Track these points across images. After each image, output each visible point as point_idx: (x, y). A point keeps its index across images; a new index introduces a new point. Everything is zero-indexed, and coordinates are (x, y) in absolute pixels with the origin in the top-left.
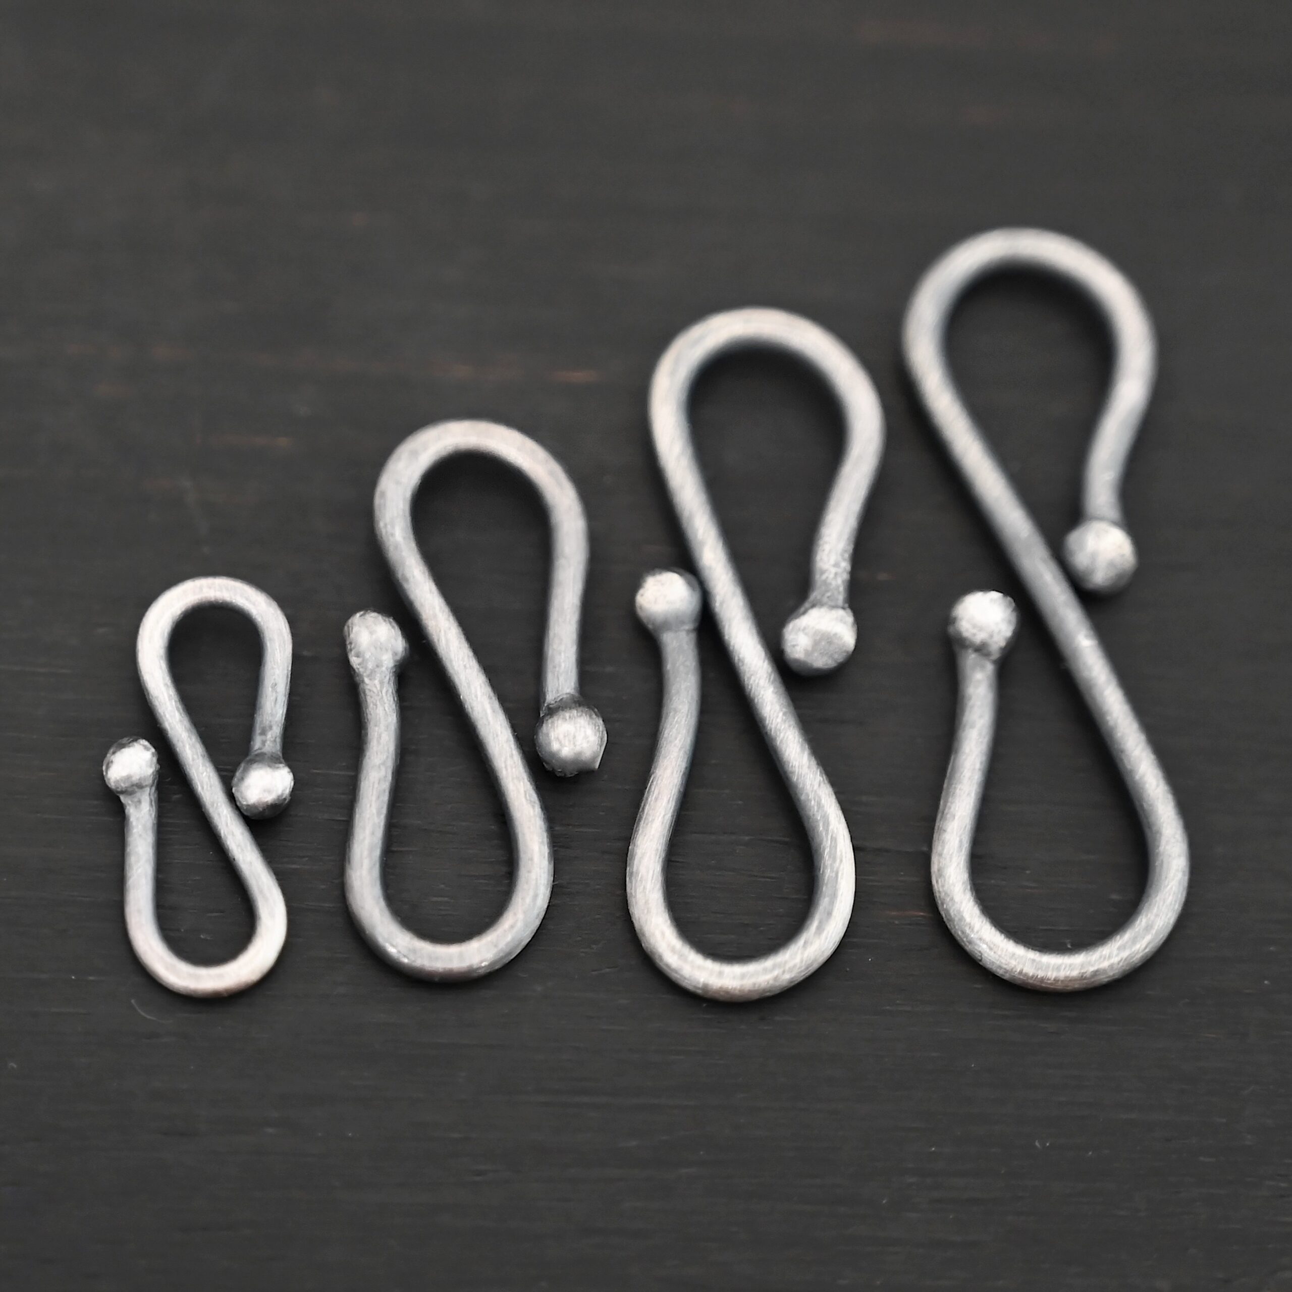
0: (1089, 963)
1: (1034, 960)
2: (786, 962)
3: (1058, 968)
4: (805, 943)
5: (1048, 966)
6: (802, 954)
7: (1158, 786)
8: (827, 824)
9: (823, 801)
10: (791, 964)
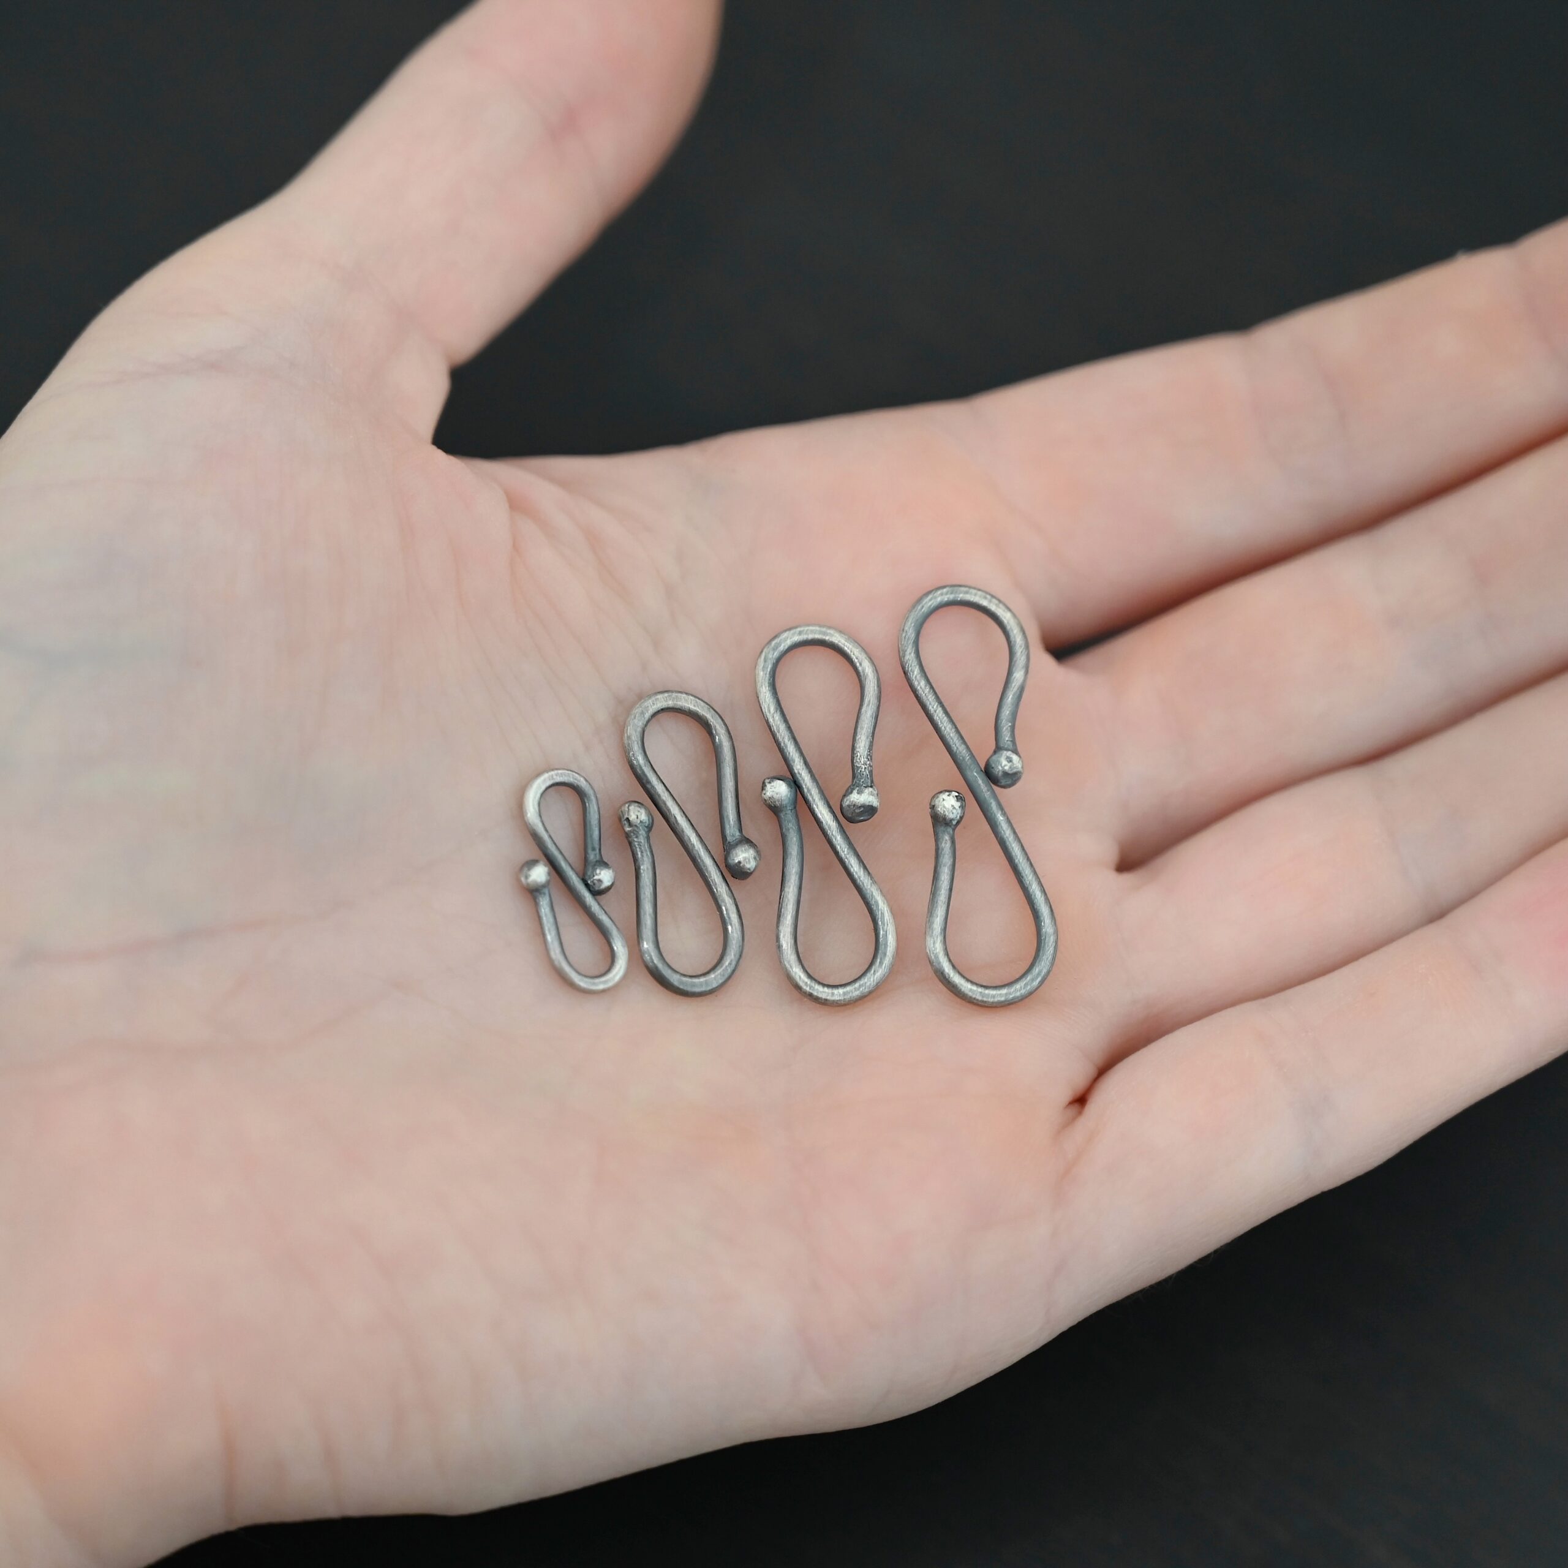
0: (1010, 994)
1: (981, 993)
2: (866, 983)
3: (994, 996)
4: (874, 971)
5: (988, 995)
6: (874, 977)
7: (1041, 897)
8: (877, 905)
9: (874, 894)
10: (868, 984)
